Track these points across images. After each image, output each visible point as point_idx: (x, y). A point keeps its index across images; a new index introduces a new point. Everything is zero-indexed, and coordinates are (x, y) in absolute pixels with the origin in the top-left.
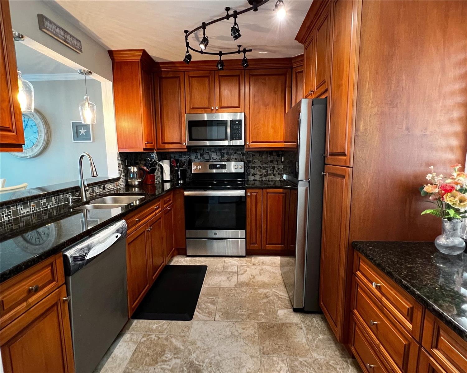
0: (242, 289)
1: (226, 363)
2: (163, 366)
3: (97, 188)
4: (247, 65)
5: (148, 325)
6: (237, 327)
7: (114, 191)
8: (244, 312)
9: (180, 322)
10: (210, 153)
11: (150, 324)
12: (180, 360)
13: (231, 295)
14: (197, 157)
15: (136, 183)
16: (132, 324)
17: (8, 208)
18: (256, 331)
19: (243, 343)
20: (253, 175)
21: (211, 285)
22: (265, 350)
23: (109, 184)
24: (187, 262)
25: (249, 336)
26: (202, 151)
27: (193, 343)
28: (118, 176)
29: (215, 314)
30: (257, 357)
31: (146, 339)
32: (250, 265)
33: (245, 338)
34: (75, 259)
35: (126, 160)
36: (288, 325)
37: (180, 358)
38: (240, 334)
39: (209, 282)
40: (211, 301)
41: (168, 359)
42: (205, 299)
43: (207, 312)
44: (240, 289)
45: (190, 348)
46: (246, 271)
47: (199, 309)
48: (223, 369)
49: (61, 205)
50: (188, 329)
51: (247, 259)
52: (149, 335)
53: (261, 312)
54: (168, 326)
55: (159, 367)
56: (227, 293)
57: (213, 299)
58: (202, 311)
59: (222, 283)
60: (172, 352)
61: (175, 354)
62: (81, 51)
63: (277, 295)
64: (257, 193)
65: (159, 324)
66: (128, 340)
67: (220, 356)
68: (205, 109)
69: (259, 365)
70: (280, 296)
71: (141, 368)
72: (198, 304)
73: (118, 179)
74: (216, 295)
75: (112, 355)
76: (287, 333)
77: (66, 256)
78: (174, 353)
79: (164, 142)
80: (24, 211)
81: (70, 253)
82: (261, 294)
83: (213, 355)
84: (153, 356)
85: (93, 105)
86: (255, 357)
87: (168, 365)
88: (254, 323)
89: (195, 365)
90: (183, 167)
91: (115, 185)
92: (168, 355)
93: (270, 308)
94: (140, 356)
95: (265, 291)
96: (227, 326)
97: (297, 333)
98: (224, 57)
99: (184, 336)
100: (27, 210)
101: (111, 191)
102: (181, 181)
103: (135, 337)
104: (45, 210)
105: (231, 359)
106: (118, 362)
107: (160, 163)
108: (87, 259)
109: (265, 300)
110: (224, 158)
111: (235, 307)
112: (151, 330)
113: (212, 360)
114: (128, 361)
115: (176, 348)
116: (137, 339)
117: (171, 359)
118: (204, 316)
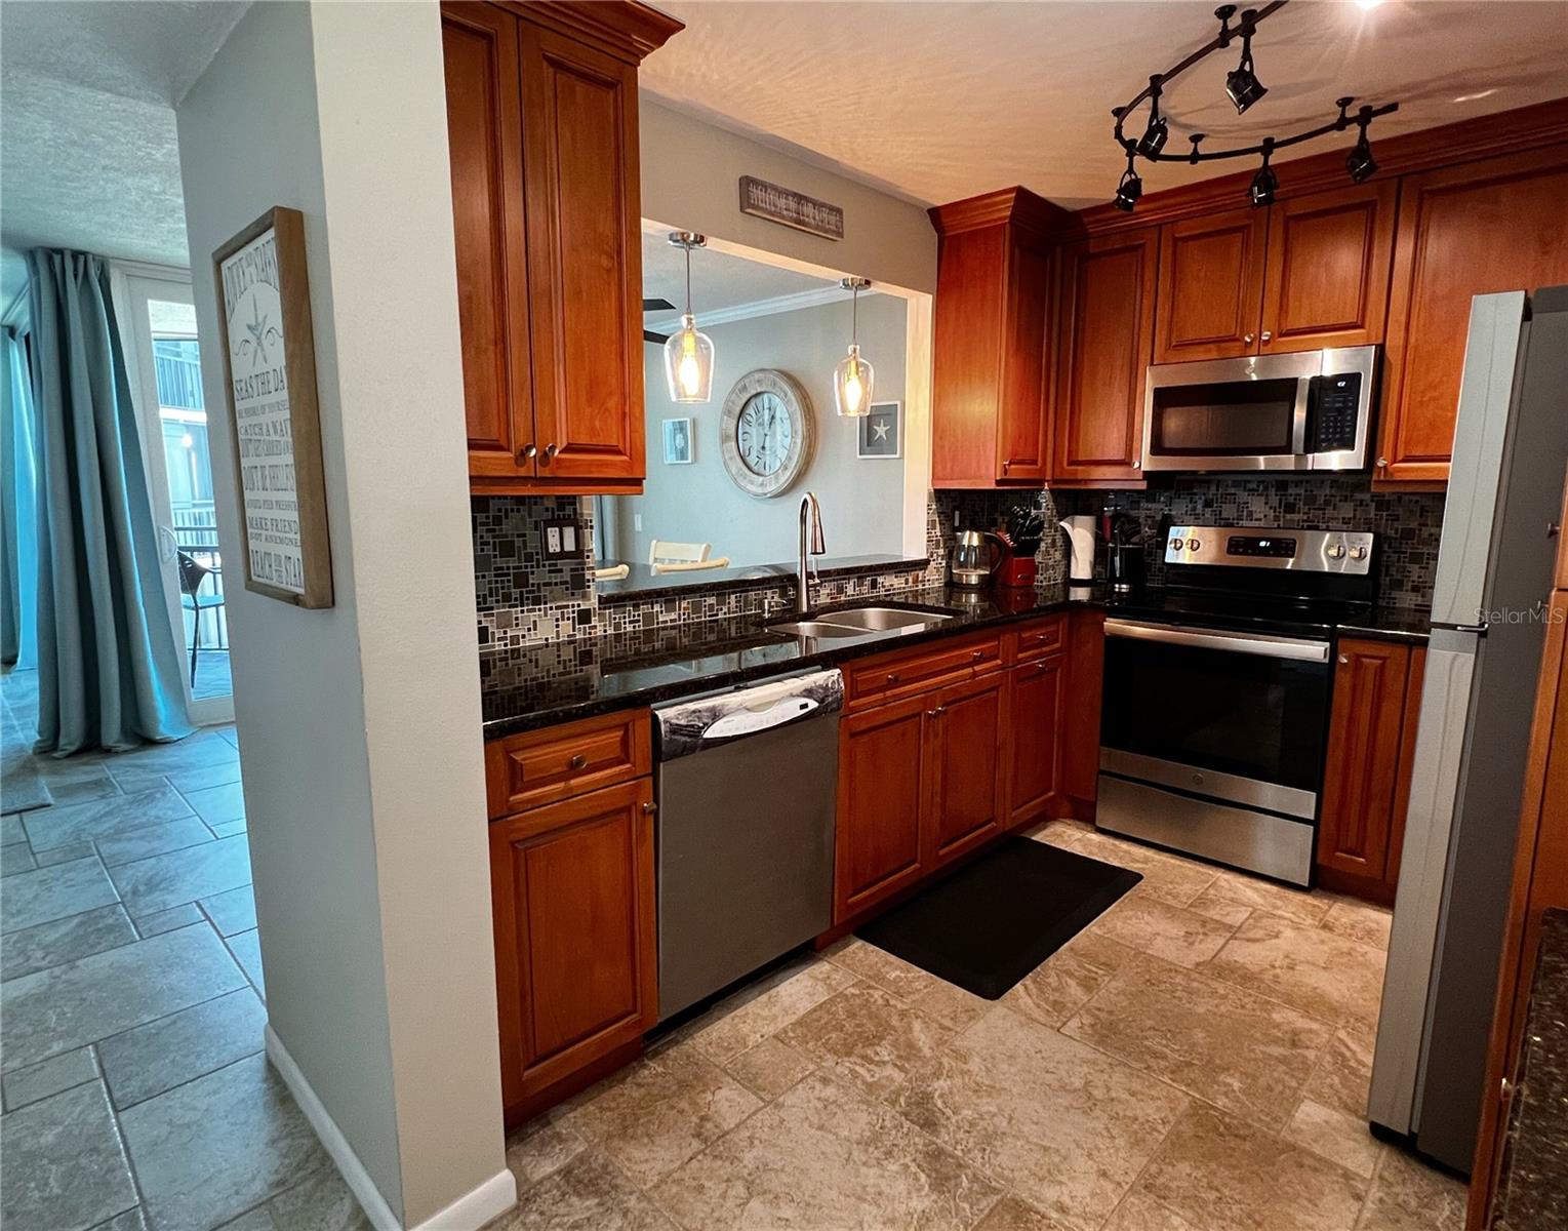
0: (1214, 984)
1: (1015, 1147)
2: (857, 1068)
3: (852, 583)
4: (1372, 168)
5: (879, 965)
6: (1115, 1078)
7: (907, 597)
8: (1173, 1050)
9: (960, 992)
10: (1243, 496)
11: (888, 963)
12: (903, 1075)
13: (1163, 987)
14: (1194, 509)
15: (974, 580)
16: (848, 945)
17: (636, 607)
18: (1171, 1118)
19: (1100, 1127)
20: (1415, 589)
21: (1117, 935)
22: (1161, 1180)
23: (889, 574)
24: (1084, 846)
25: (1136, 1119)
26: (1213, 489)
27: (962, 1057)
28: (925, 557)
29: (1072, 1016)
30: (1119, 1184)
31: (858, 992)
32: (1309, 921)
33: (1117, 1119)
34: (676, 729)
35: (957, 513)
36: (1308, 1161)
37: (907, 1073)
38: (1112, 1100)
39: (1116, 923)
40: (1086, 977)
41: (877, 1059)
42: (1072, 964)
43: (1051, 998)
44: (1209, 981)
45: (946, 1064)
46: (1277, 937)
47: (1035, 981)
48: (997, 1154)
49: (751, 616)
50: (971, 1018)
51: (1309, 899)
52: (869, 987)
53: (1232, 1076)
54: (926, 987)
55: (848, 1064)
56: (1153, 973)
57: (1093, 975)
58: (1042, 991)
59: (1159, 942)
60: (898, 1050)
61: (899, 1057)
62: (840, 235)
63: (1342, 1055)
64: (1384, 659)
65: (908, 972)
66: (821, 977)
67: (1009, 1123)
68: (1223, 345)
69: (1111, 1208)
70: (1352, 1063)
71: (811, 1045)
72: (1039, 968)
73: (922, 565)
74: (1110, 967)
75: (773, 992)
76: (1282, 1180)
77: (656, 716)
78: (902, 1053)
79: (1074, 458)
80: (665, 617)
81: (670, 714)
82: (1277, 1026)
83: (993, 1109)
84: (851, 1035)
85: (866, 367)
86: (1112, 1181)
87: (869, 1071)
88: (1180, 1094)
89: (930, 1106)
90: (1133, 540)
91: (910, 580)
92: (885, 1052)
93: (1278, 1081)
94: (823, 1022)
95: (1302, 1023)
96: (1085, 1061)
97: (1328, 1201)
98: (1278, 157)
99: (950, 1030)
100: (673, 616)
101: (894, 594)
102: (1124, 586)
103: (837, 977)
104: (710, 621)
105: (1035, 1144)
106: (775, 1010)
107: (1062, 523)
108: (705, 736)
109: (1276, 1050)
110: (1296, 517)
111: (1149, 1023)
112: (879, 978)
113: (983, 1119)
114: (794, 1018)
115: (911, 1045)
116: (839, 984)
117: (884, 1063)
118: (1038, 1006)
